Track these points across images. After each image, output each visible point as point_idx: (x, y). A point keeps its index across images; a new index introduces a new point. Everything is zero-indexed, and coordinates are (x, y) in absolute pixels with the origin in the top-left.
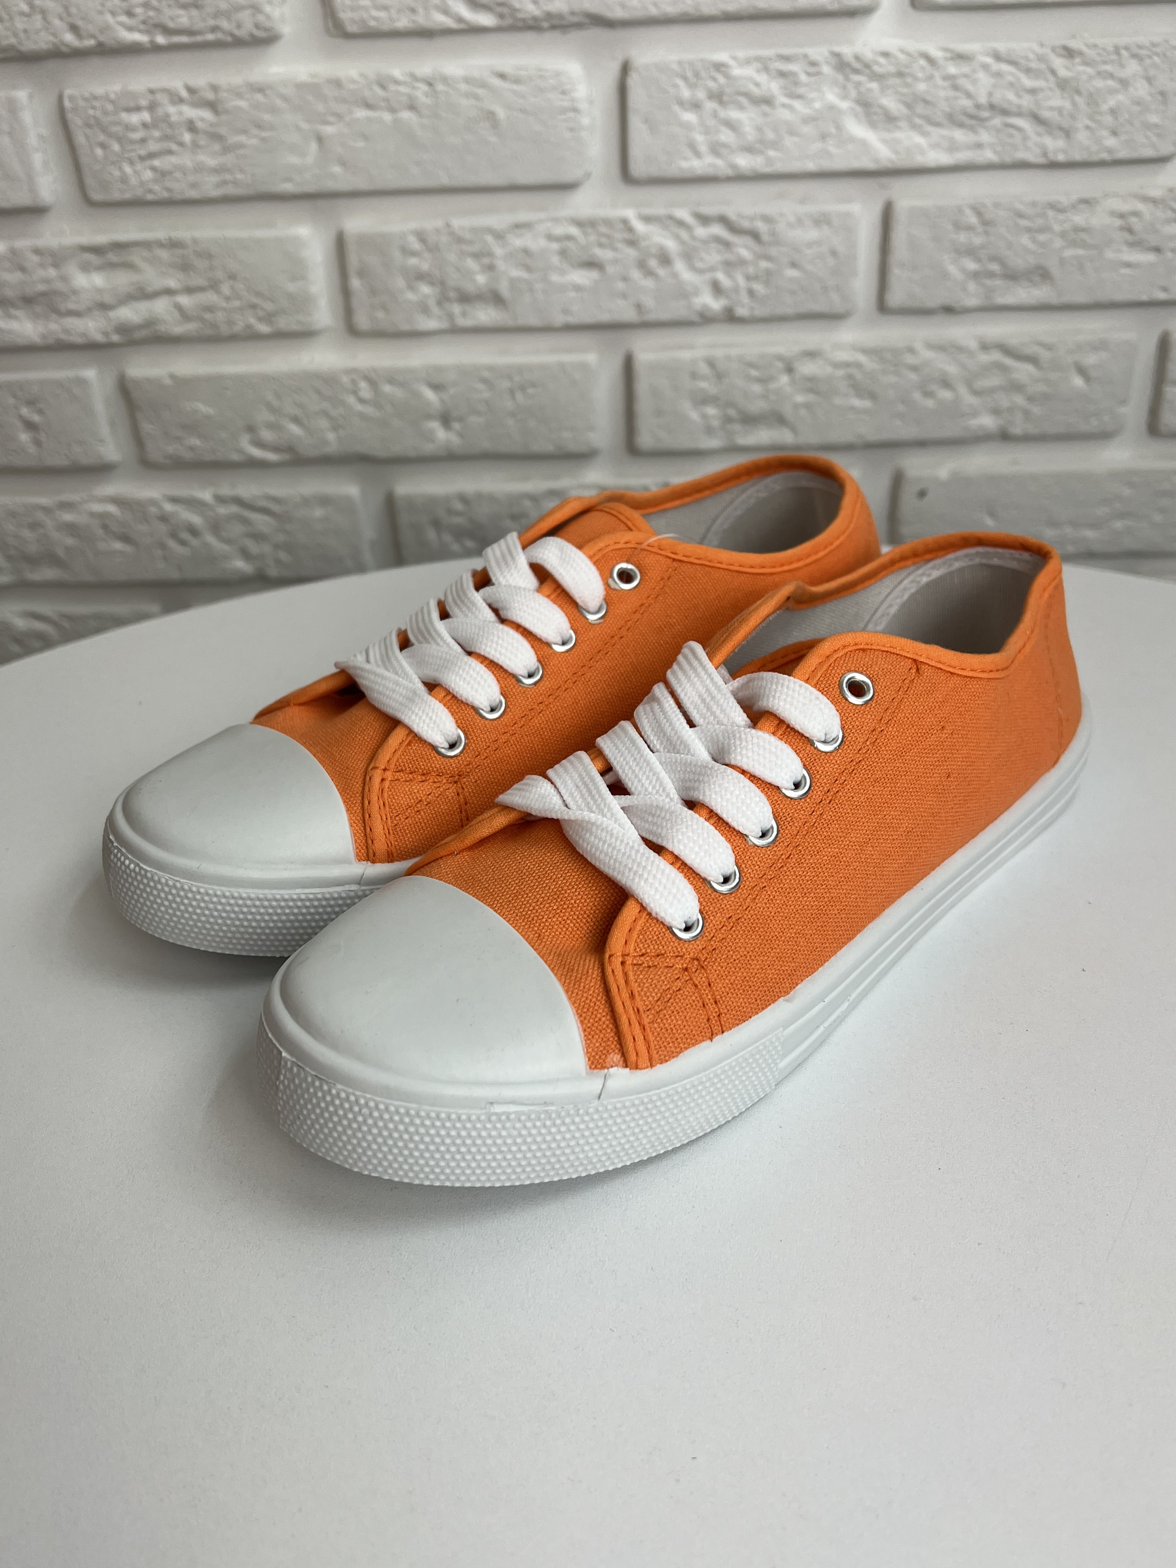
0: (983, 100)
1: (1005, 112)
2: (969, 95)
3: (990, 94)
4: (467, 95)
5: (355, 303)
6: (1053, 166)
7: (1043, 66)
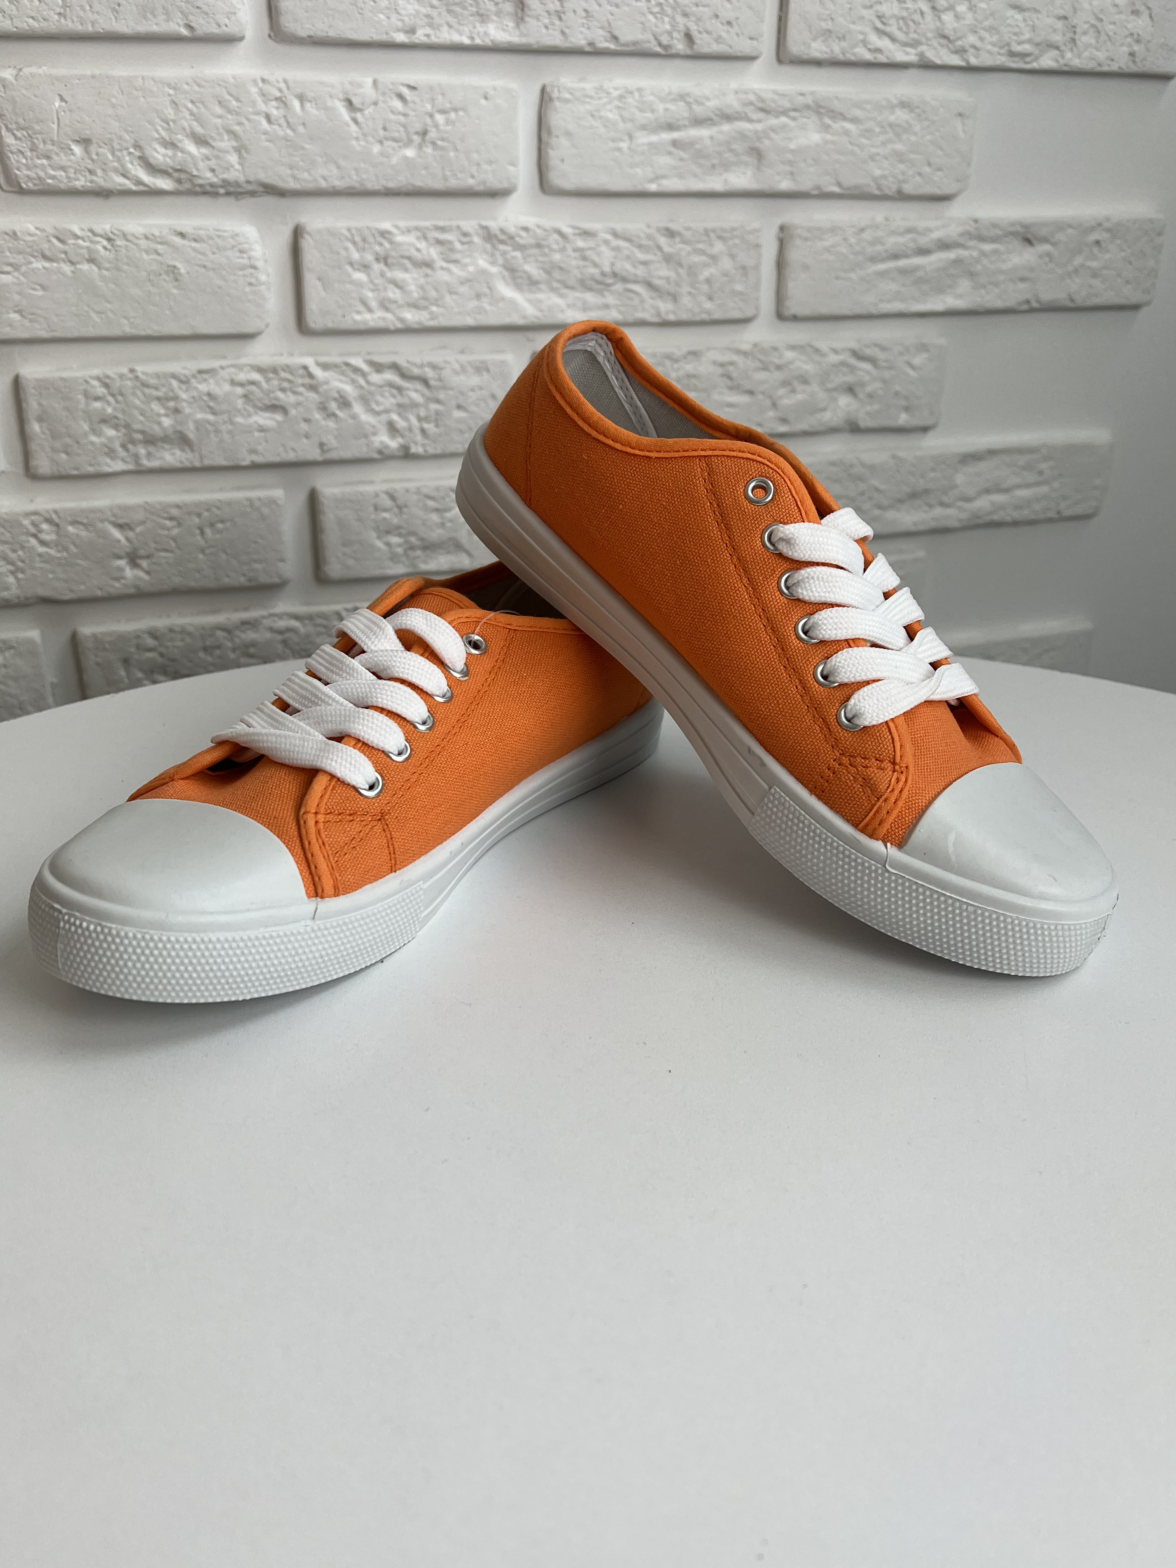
0: (607, 269)
1: (625, 280)
2: (596, 265)
3: (612, 264)
4: (147, 252)
5: (33, 446)
6: (665, 324)
7: (650, 243)
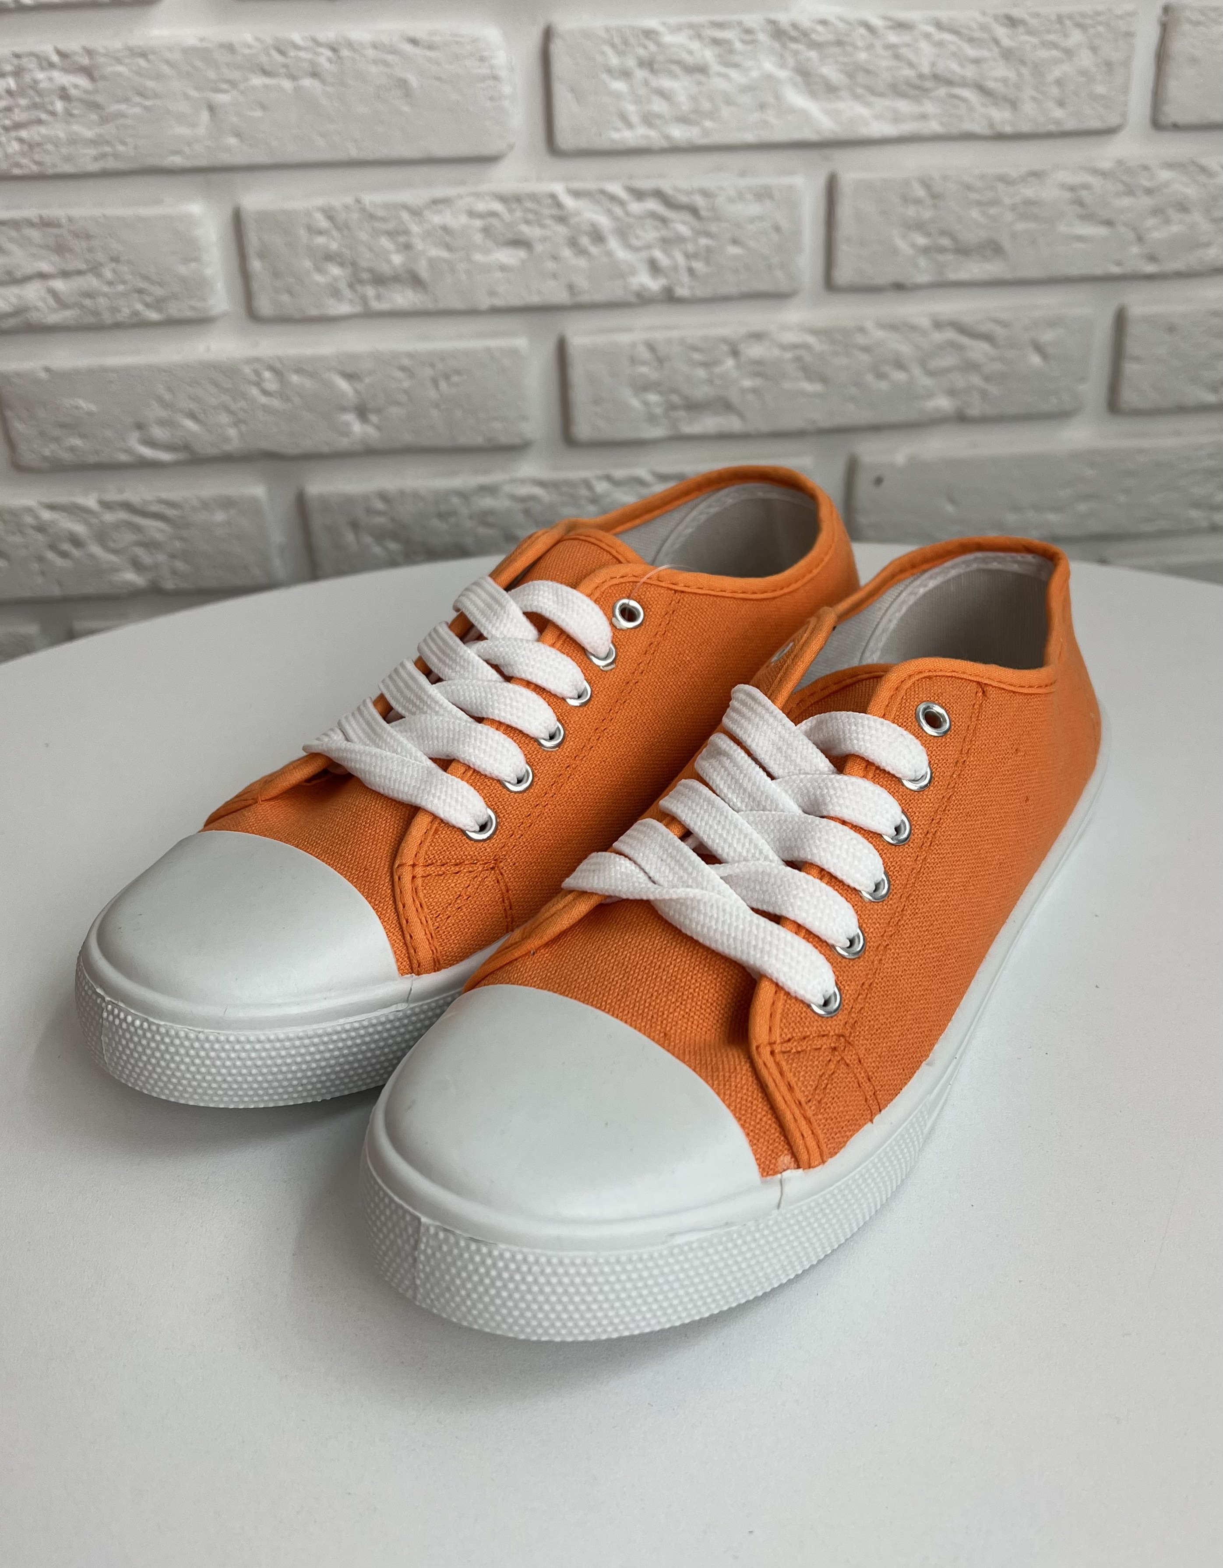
0: (926, 69)
1: (949, 83)
2: (911, 65)
3: (933, 64)
4: (375, 62)
5: (255, 286)
6: (1000, 137)
7: (985, 36)
